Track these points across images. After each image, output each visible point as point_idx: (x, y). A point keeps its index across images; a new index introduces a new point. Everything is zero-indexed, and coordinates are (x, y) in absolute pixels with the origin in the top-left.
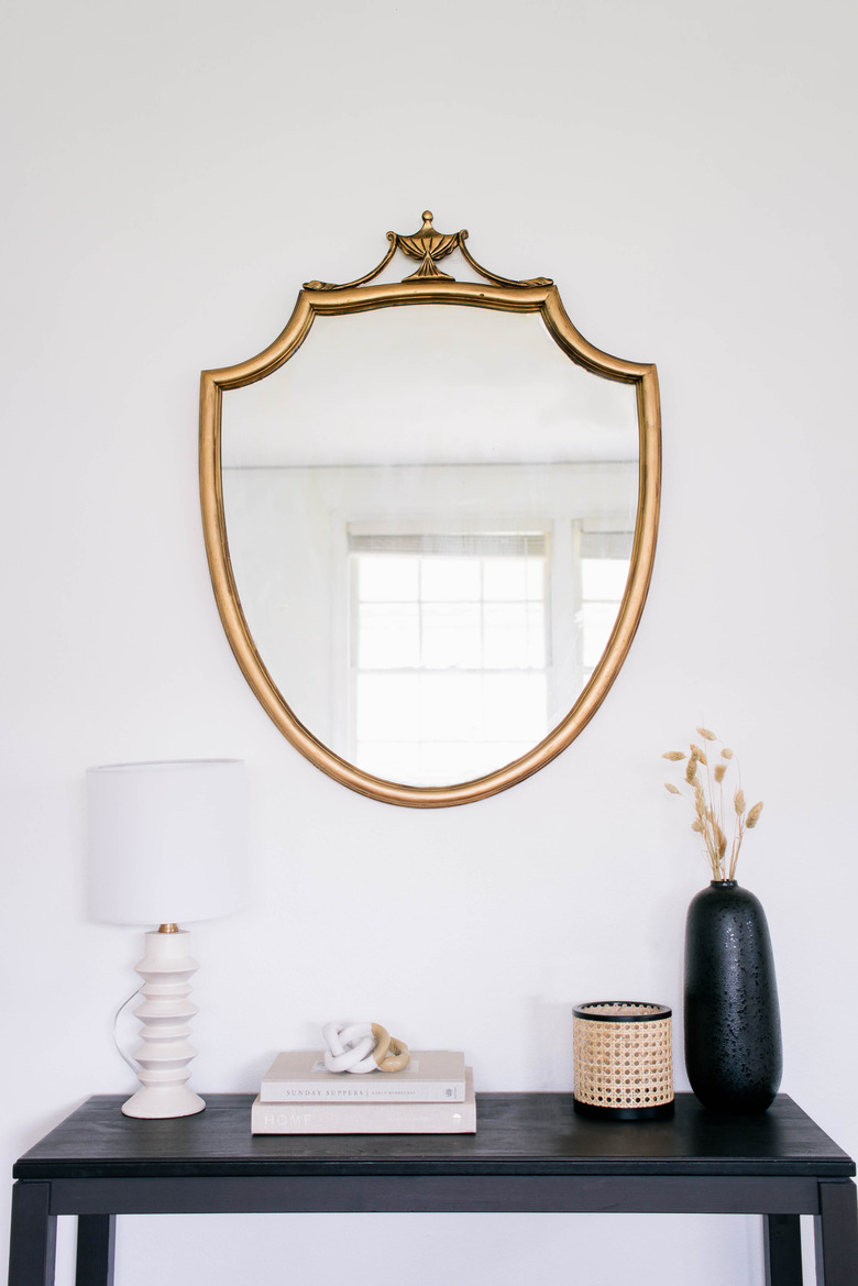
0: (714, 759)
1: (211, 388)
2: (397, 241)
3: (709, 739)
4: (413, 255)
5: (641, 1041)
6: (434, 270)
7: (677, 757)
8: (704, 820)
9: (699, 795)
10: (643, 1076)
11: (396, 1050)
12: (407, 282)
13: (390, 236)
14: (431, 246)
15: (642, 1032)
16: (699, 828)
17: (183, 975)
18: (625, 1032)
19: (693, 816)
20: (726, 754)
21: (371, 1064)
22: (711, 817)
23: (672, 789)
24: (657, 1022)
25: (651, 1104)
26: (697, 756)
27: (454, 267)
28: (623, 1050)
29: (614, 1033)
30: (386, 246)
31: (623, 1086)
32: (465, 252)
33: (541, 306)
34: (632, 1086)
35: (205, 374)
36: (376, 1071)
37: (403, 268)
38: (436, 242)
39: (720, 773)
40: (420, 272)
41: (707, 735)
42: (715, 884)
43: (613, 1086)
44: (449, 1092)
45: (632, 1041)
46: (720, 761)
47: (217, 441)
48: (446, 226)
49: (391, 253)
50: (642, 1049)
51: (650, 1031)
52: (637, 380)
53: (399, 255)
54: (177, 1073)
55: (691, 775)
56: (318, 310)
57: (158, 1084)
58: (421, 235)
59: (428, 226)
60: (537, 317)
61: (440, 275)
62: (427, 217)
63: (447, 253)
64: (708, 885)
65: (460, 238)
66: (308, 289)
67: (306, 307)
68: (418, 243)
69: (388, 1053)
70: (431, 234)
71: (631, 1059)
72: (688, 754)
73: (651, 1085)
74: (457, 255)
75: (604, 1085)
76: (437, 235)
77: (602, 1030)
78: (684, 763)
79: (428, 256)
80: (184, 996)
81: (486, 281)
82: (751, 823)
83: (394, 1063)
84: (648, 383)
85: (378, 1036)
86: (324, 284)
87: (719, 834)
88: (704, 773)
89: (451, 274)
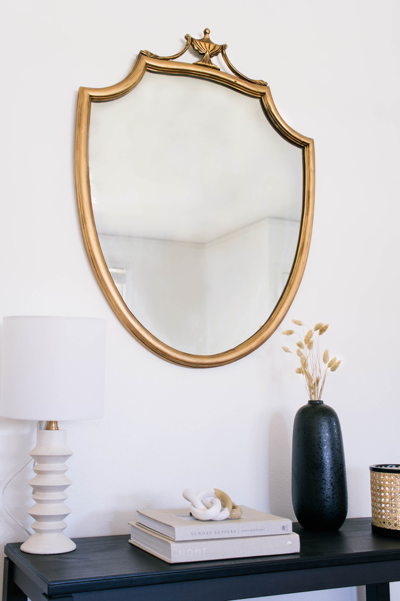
1: (87, 99)
2: (191, 42)
3: (300, 325)
4: (199, 51)
6: (210, 62)
7: (290, 333)
12: (196, 64)
13: (188, 37)
14: (209, 48)
21: (227, 513)
23: (287, 350)
27: (217, 61)
32: (224, 56)
33: (263, 95)
36: (232, 518)
37: (191, 57)
38: (212, 47)
40: (203, 61)
42: (311, 402)
44: (284, 528)
48: (217, 39)
49: (187, 47)
56: (149, 68)
58: (203, 40)
59: (207, 37)
61: (213, 66)
62: (207, 32)
63: (216, 54)
64: (307, 403)
65: (223, 48)
66: (143, 54)
67: (142, 64)
68: (203, 44)
69: (231, 508)
70: (209, 42)
74: (220, 56)
76: (212, 43)
79: (207, 53)
80: (63, 472)
84: (309, 149)
85: (222, 497)
86: (152, 54)
89: (219, 67)
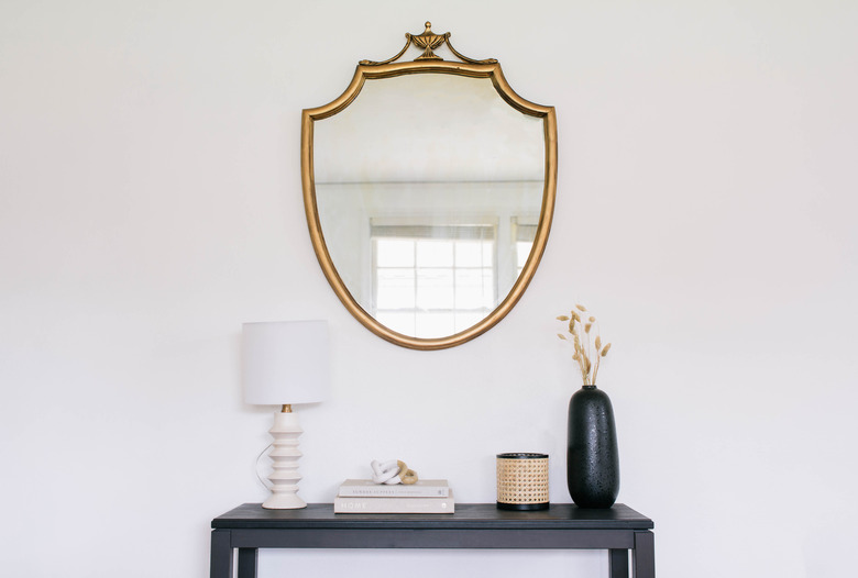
0: (584, 320)
1: (308, 119)
2: (411, 38)
4: (420, 46)
5: (531, 469)
6: (432, 54)
7: (564, 319)
8: (579, 353)
9: (576, 340)
10: (533, 488)
11: (411, 474)
12: (417, 61)
13: (407, 35)
14: (430, 41)
15: (533, 464)
16: (576, 358)
17: (297, 434)
18: (524, 464)
19: (573, 351)
20: (591, 320)
21: (398, 479)
22: (582, 352)
23: (561, 337)
24: (541, 460)
25: (537, 502)
26: (574, 317)
27: (443, 52)
28: (523, 474)
29: (518, 464)
30: (405, 41)
31: (522, 493)
32: (449, 44)
33: (491, 74)
34: (527, 493)
35: (304, 111)
36: (400, 483)
37: (414, 53)
38: (433, 39)
39: (588, 328)
40: (424, 55)
41: (582, 309)
42: (585, 388)
43: (518, 493)
44: (440, 492)
45: (528, 469)
46: (588, 322)
47: (311, 148)
48: (438, 30)
49: (408, 44)
50: (532, 473)
51: (537, 464)
52: (544, 115)
53: (412, 45)
54: (292, 487)
55: (572, 327)
56: (367, 76)
57: (281, 492)
58: (424, 35)
59: (428, 30)
60: (489, 81)
61: (435, 57)
62: (428, 25)
63: (439, 45)
64: (580, 388)
65: (446, 36)
66: (362, 64)
67: (360, 74)
68: (423, 39)
69: (406, 475)
70: (430, 34)
71: (527, 478)
72: (570, 317)
73: (537, 492)
74: (444, 45)
75: (513, 492)
76: (433, 35)
77: (512, 463)
78: (568, 322)
79: (428, 46)
80: (295, 446)
81: (460, 60)
82: (604, 354)
83: (409, 479)
84: (550, 117)
85: (401, 466)
86: (370, 62)
87: (587, 360)
88: (579, 327)
89: (441, 57)
